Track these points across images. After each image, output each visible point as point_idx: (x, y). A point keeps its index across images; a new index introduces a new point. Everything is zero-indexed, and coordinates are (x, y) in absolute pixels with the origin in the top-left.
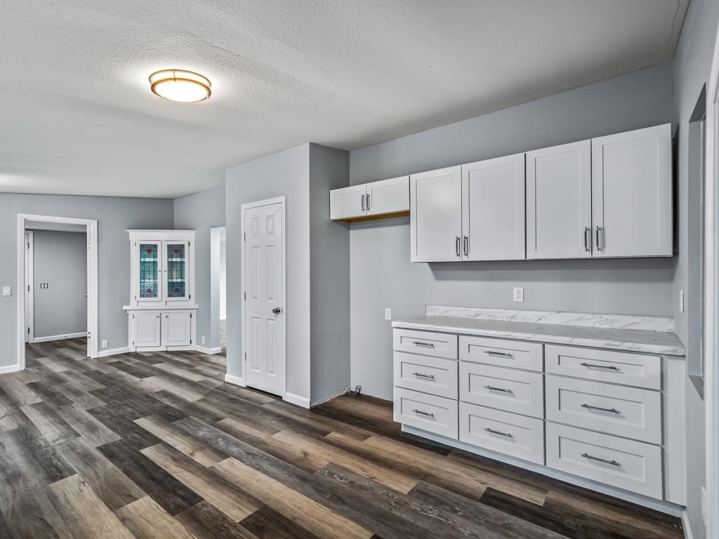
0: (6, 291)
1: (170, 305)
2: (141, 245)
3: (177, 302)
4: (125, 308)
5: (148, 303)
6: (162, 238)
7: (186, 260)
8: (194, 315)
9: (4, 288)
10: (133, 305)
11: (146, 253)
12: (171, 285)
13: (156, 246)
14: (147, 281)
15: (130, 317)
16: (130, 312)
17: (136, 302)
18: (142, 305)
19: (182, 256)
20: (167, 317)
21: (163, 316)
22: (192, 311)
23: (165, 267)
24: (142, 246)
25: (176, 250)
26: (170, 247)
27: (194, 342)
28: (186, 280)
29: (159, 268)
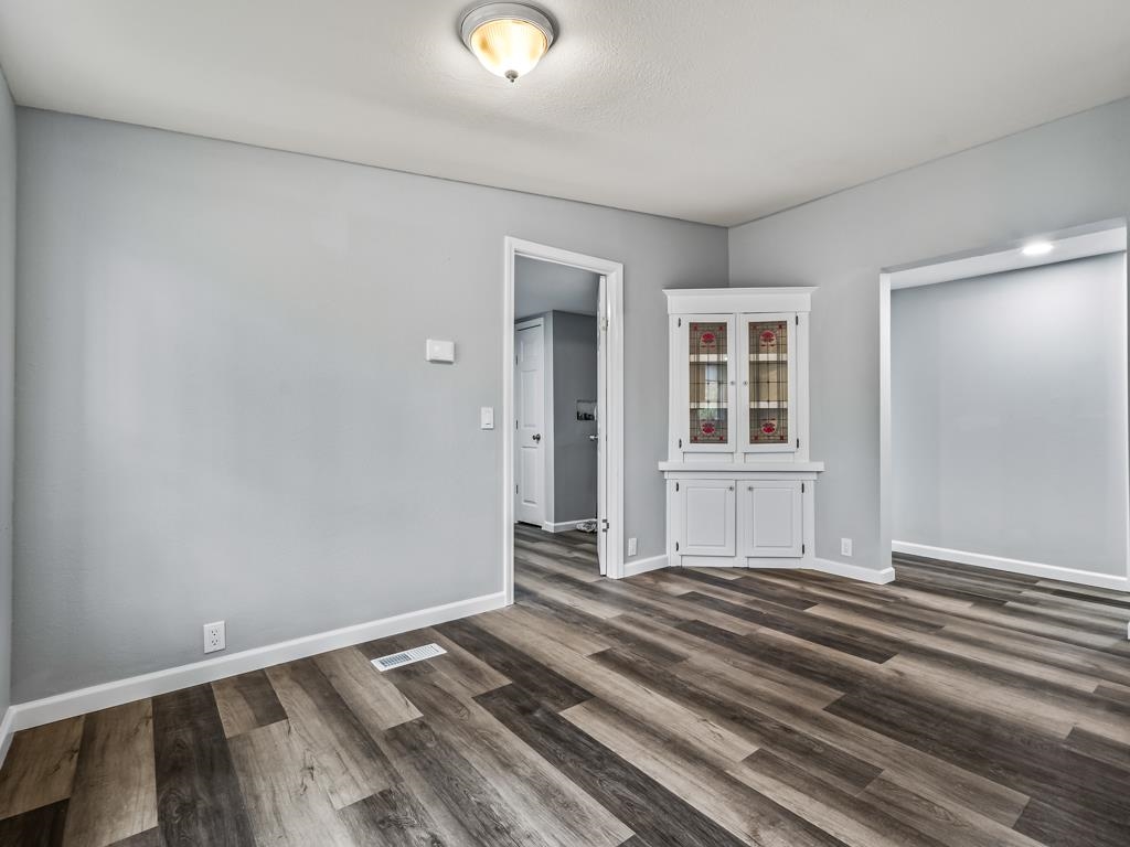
0: (487, 418)
1: (756, 462)
2: (691, 324)
3: (769, 455)
4: (662, 466)
5: (709, 455)
6: (736, 307)
7: (790, 357)
8: (810, 487)
9: (483, 410)
10: (674, 460)
11: (702, 343)
12: (757, 416)
13: (722, 327)
14: (702, 405)
15: (670, 486)
16: (671, 476)
17: (681, 454)
18: (694, 462)
19: (781, 347)
20: (750, 489)
21: (742, 487)
22: (804, 476)
23: (745, 375)
24: (694, 327)
25: (765, 334)
26: (753, 326)
27: (810, 550)
28: (790, 405)
29: (731, 376)
